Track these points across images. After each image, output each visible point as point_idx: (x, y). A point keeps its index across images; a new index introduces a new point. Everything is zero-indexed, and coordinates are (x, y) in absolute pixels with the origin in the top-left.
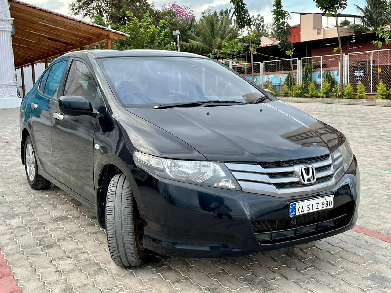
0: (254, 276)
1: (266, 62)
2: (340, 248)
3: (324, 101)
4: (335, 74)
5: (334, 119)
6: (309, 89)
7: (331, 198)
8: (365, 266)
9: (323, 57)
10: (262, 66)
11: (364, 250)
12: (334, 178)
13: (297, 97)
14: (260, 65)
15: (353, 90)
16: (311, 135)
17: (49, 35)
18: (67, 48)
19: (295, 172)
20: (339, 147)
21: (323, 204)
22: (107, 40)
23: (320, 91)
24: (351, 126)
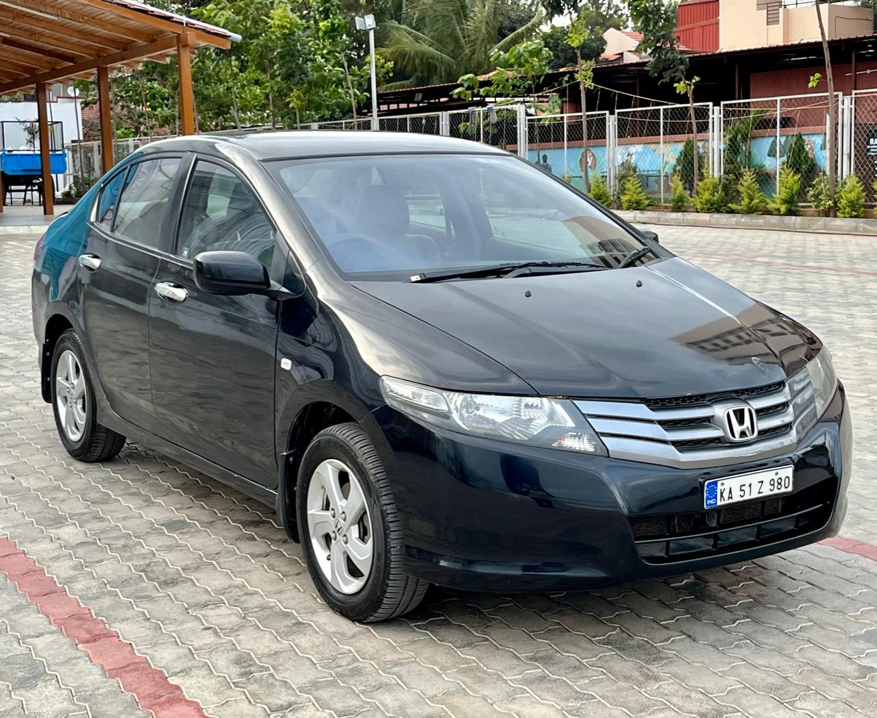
0: (624, 635)
1: (623, 113)
2: (808, 582)
3: (785, 224)
4: (817, 145)
5: (810, 277)
6: (741, 189)
7: (788, 472)
8: (858, 615)
9: (781, 100)
10: (611, 124)
11: (860, 587)
12: (794, 431)
13: (709, 211)
14: (605, 118)
15: (865, 194)
16: (746, 337)
17: (10, 31)
18: (58, 67)
19: (715, 419)
20: (807, 365)
21: (772, 483)
22: (178, 50)
23: (774, 196)
24: (852, 300)
